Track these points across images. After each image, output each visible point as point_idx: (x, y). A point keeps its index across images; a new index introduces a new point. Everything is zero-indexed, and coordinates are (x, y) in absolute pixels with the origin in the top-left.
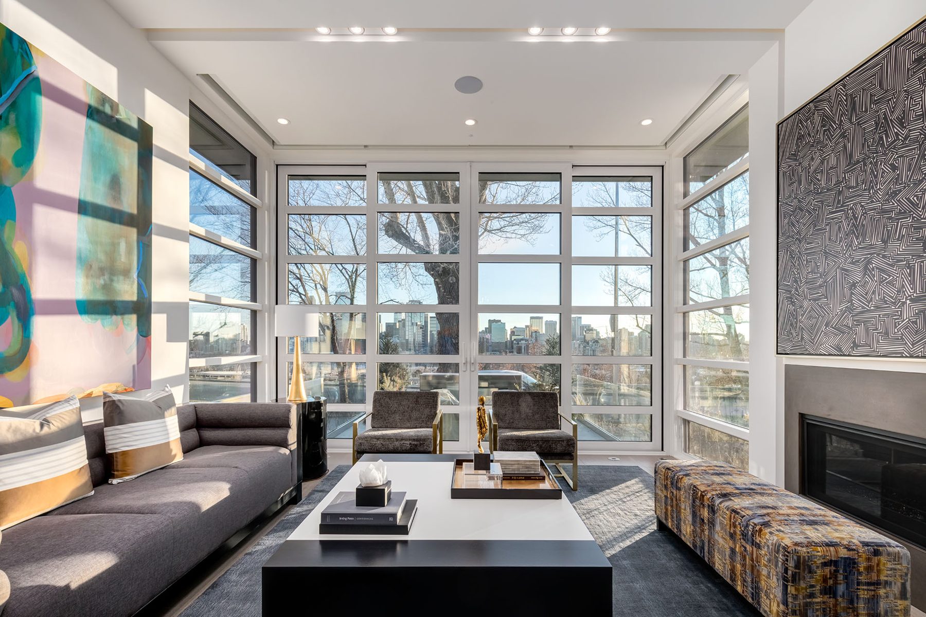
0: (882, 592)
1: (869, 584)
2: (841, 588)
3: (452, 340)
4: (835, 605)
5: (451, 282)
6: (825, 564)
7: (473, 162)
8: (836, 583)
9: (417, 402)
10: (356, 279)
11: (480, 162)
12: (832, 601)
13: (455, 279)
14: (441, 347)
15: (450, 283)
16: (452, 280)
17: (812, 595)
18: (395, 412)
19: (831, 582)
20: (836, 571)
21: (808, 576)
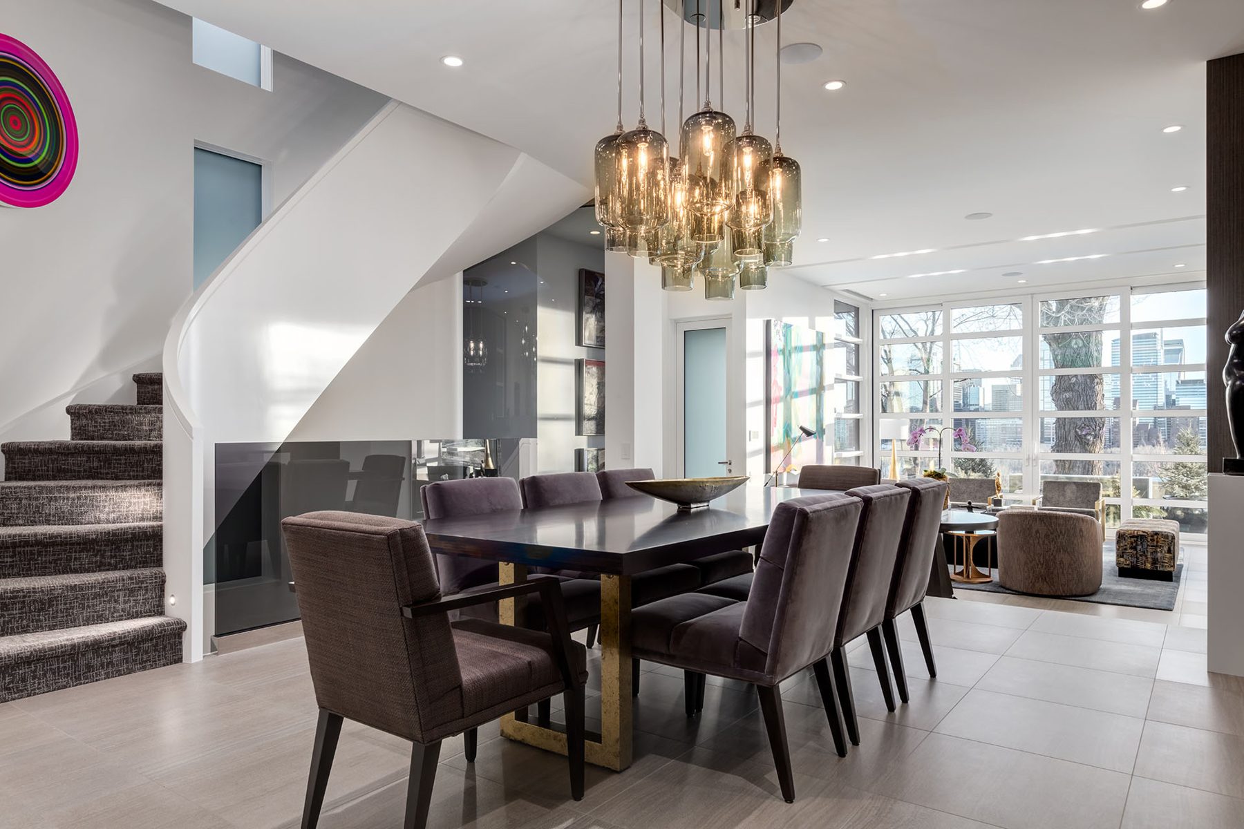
0: (1159, 550)
1: (1152, 546)
2: (1139, 547)
3: (1076, 431)
4: (1136, 554)
5: (1075, 347)
6: (1131, 537)
7: (1034, 294)
8: (1137, 545)
9: (981, 486)
10: (931, 348)
11: (1040, 293)
12: (1135, 552)
13: (1081, 342)
14: (1060, 441)
15: (1073, 349)
16: (1076, 344)
17: (1126, 549)
18: (964, 493)
19: (1134, 545)
20: (1137, 540)
21: (1124, 542)
